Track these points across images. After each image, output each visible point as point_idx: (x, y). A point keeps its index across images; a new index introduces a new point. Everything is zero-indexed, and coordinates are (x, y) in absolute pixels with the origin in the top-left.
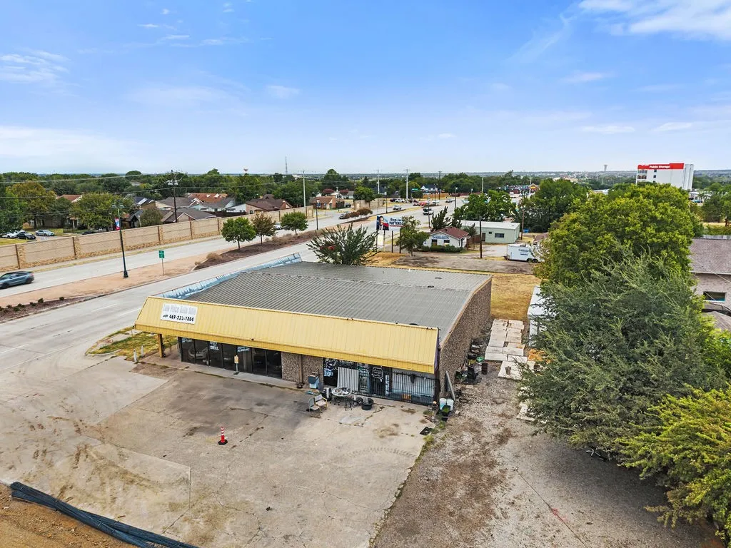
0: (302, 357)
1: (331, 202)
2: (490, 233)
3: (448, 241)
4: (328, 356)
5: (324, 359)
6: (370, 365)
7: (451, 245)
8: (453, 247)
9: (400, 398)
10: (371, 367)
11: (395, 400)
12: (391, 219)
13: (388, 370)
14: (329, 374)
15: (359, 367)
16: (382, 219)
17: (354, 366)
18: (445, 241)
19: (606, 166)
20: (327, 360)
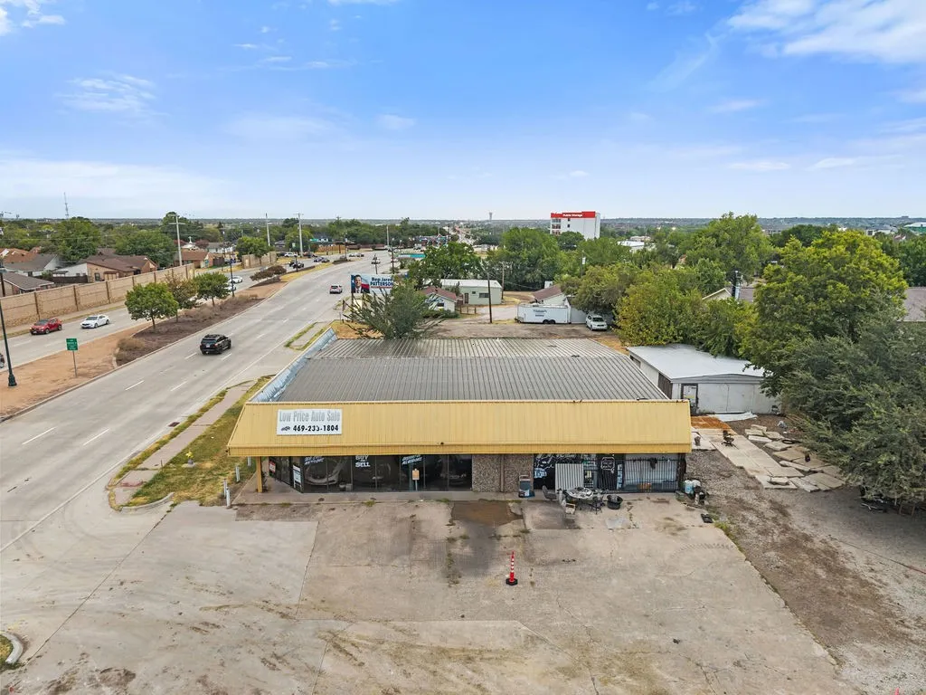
0: (505, 457)
1: (207, 258)
2: (474, 293)
3: (442, 305)
4: (540, 451)
5: (536, 455)
6: (598, 455)
7: (446, 309)
8: (449, 311)
9: (637, 489)
10: (600, 457)
11: (633, 492)
12: (373, 279)
13: (620, 458)
14: (542, 474)
15: (583, 461)
16: (358, 278)
17: (577, 459)
18: (439, 305)
19: (491, 214)
20: (539, 457)
